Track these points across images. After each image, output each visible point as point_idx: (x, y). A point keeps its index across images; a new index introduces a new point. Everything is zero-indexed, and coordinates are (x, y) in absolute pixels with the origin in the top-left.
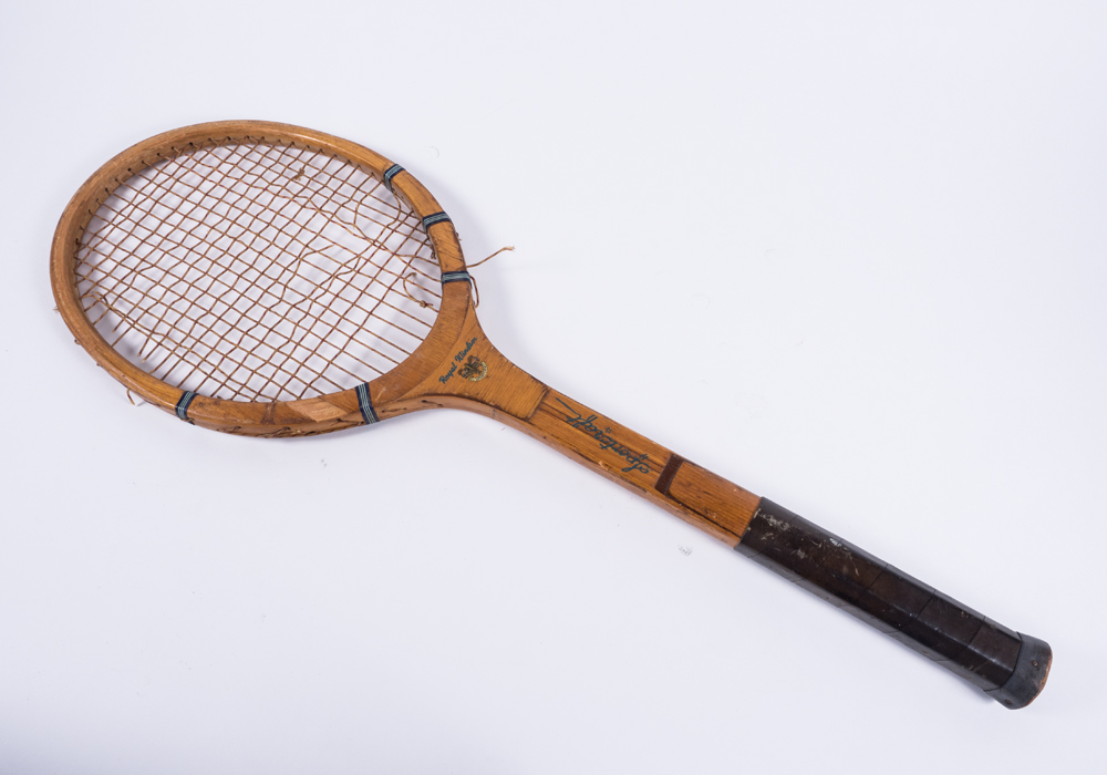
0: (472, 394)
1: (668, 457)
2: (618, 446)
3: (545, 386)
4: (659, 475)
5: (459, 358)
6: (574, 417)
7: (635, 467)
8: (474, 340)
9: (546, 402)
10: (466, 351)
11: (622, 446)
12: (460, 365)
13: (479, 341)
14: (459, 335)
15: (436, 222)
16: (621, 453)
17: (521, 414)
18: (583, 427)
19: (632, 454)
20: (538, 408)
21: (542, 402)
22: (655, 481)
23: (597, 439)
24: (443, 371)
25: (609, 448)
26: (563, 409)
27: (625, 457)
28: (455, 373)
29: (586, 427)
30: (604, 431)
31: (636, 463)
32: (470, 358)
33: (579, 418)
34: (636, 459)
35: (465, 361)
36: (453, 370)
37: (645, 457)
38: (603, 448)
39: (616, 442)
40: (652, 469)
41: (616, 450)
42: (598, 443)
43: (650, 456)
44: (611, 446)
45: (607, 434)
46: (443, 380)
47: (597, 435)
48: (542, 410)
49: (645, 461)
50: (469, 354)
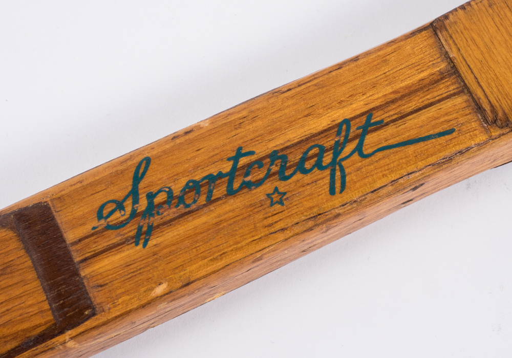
1: (97, 297)
2: (220, 191)
4: (70, 236)
6: (372, 140)
7: (134, 194)
9: (459, 101)
11: (210, 201)
16: (194, 187)
18: (329, 142)
19: (170, 213)
21: (465, 89)
22: (62, 218)
23: (274, 156)
25: (227, 167)
27: (177, 188)
29: (323, 150)
30: (282, 186)
31: (143, 204)
33: (359, 149)
34: (152, 209)
37: (142, 236)
38: (239, 154)
39: (231, 193)
40: (95, 233)
41: (212, 179)
42: (261, 150)
43: (132, 252)
44: (232, 175)
45: (268, 187)
48: (442, 77)
49: (130, 230)
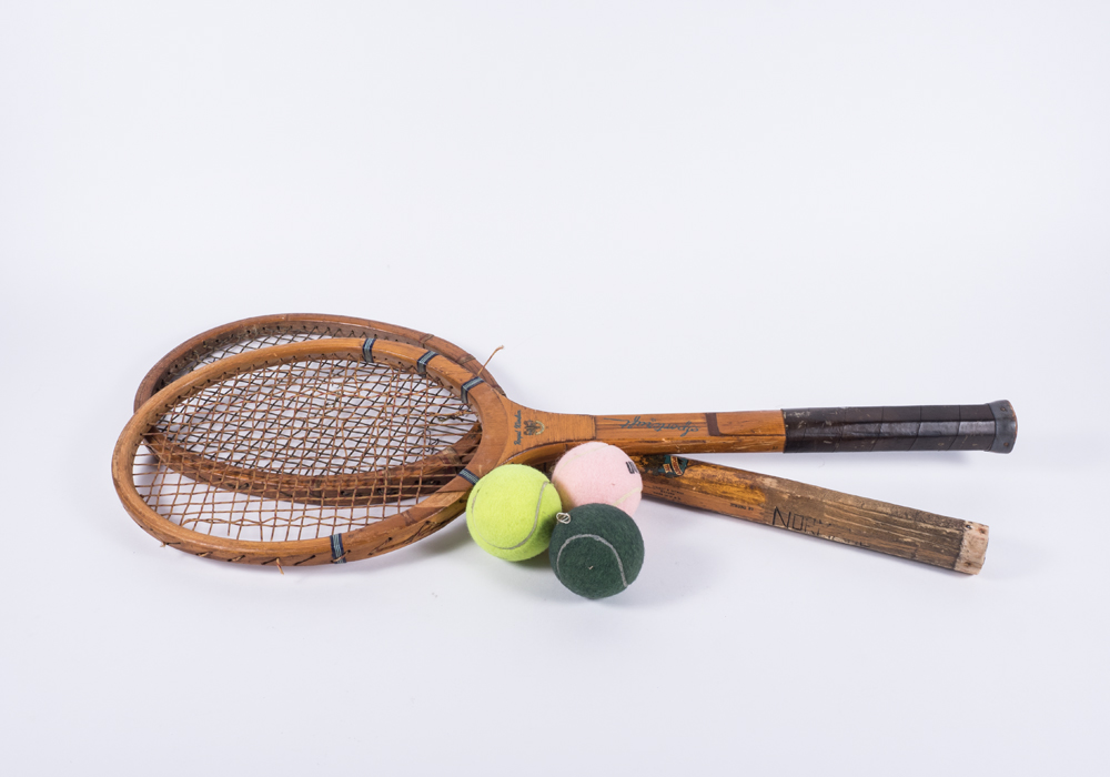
0: (545, 441)
2: (667, 425)
3: (592, 417)
4: (706, 428)
5: (517, 426)
6: (624, 423)
7: (688, 431)
8: (519, 412)
9: (598, 423)
10: (519, 421)
11: (670, 424)
12: (522, 428)
13: (522, 411)
14: (506, 414)
15: (430, 359)
16: (672, 428)
17: (589, 436)
18: (636, 426)
19: (680, 425)
20: (596, 429)
21: (596, 425)
22: (707, 432)
24: (513, 437)
25: (662, 429)
26: (613, 423)
27: (676, 429)
28: (522, 435)
29: (638, 425)
30: (651, 421)
31: (687, 428)
32: (526, 423)
33: (629, 423)
34: (684, 427)
35: (523, 426)
36: (519, 434)
37: (689, 423)
38: (658, 430)
39: (663, 424)
40: (700, 427)
41: (667, 428)
42: (652, 430)
45: (654, 422)
46: (518, 442)
47: (649, 426)
48: (600, 429)
49: (691, 425)
50: (522, 421)
